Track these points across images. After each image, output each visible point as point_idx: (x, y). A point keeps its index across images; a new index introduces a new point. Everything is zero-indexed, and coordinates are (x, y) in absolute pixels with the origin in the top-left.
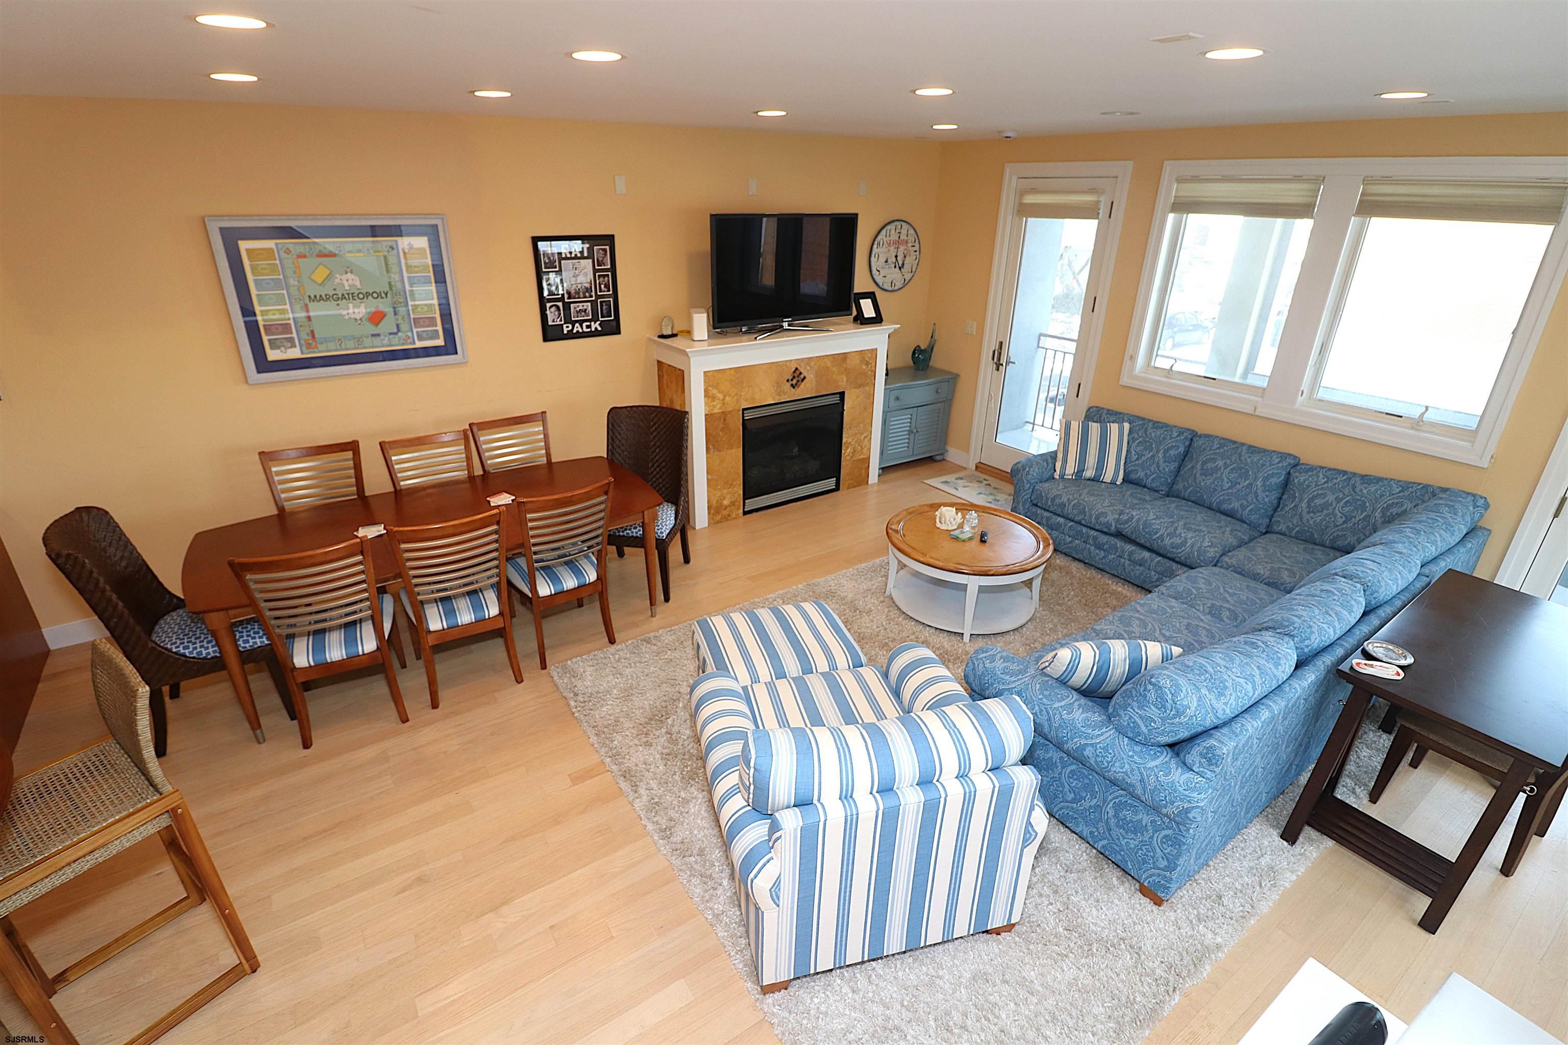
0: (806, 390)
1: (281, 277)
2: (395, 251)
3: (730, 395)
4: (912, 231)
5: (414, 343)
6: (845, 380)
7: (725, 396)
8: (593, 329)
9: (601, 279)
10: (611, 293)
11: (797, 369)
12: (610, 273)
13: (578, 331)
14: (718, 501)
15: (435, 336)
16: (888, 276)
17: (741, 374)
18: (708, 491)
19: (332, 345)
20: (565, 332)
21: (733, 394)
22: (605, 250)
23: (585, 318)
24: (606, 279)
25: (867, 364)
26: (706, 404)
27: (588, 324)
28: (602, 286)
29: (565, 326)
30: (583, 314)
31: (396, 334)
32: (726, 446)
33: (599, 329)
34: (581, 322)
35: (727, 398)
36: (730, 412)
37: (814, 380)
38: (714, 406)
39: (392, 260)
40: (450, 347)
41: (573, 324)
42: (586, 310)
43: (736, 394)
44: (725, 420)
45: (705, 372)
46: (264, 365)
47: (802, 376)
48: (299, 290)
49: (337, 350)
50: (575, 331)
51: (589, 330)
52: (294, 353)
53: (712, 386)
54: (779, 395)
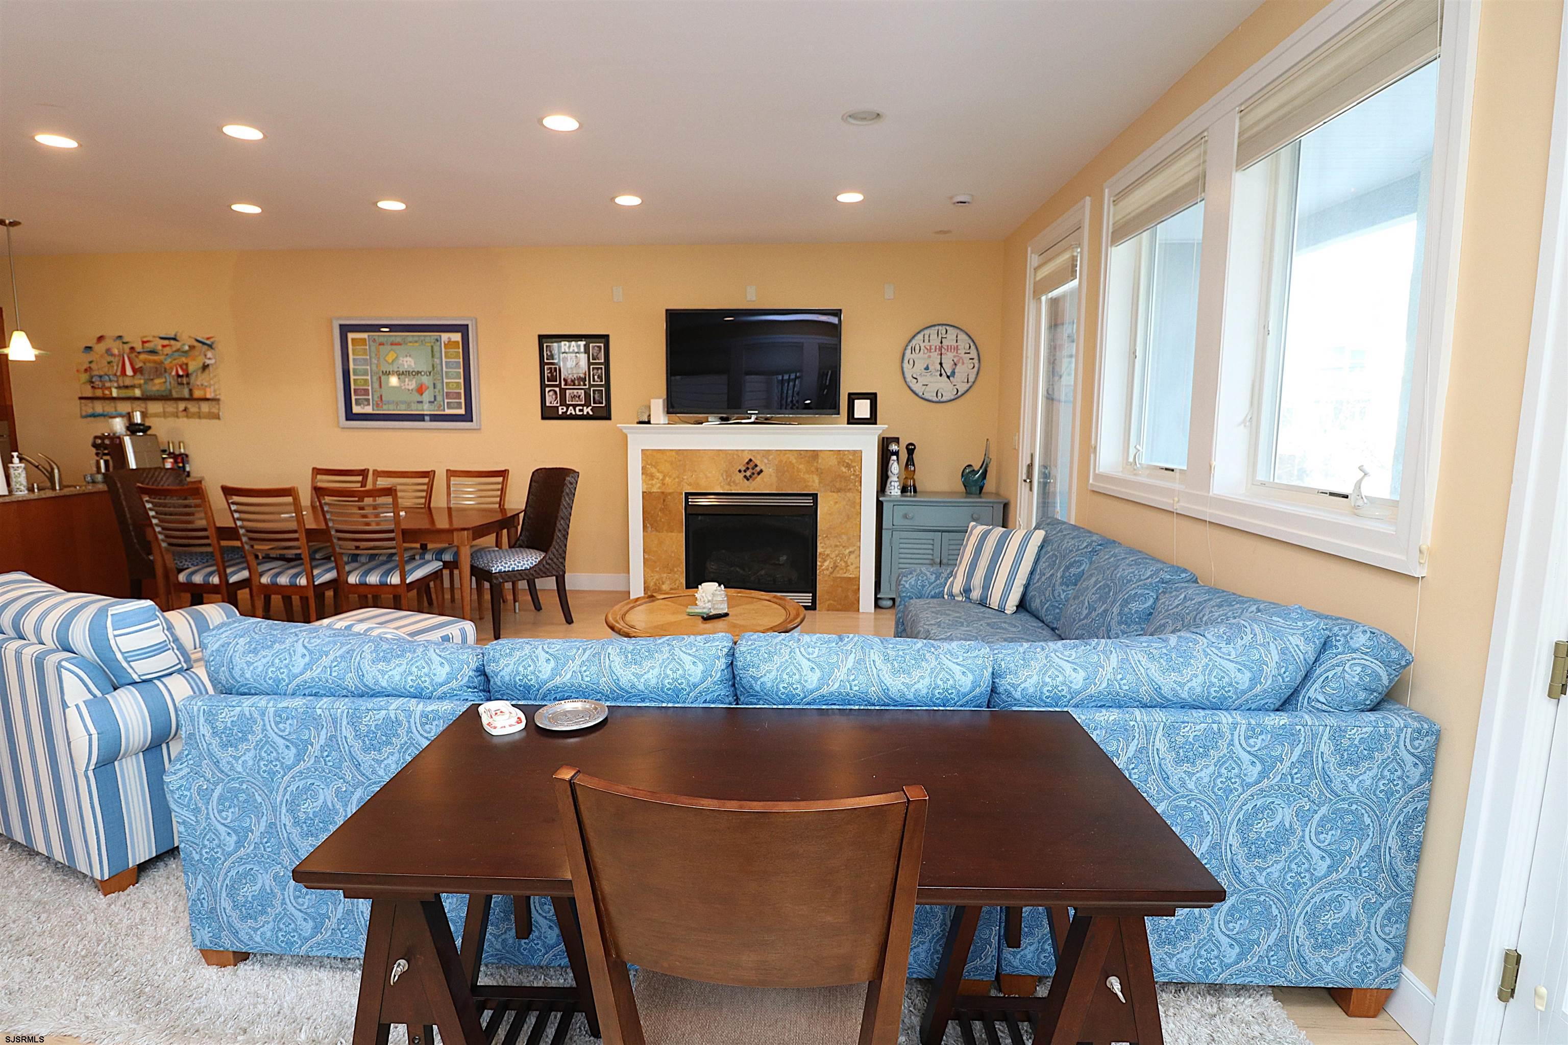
0: (764, 484)
1: (368, 357)
2: (439, 343)
3: (670, 477)
4: (962, 336)
5: (444, 410)
6: (817, 481)
7: (664, 477)
8: (585, 413)
9: (595, 371)
10: (603, 383)
11: (751, 460)
12: (603, 367)
13: (571, 414)
14: (655, 584)
15: (459, 406)
16: (930, 385)
17: (684, 458)
18: (644, 571)
19: (391, 407)
20: (560, 413)
21: (674, 476)
22: (600, 347)
23: (579, 403)
24: (600, 371)
25: (848, 466)
26: (644, 481)
27: (581, 408)
28: (596, 377)
29: (560, 408)
30: (577, 399)
31: (433, 402)
32: (666, 528)
33: (591, 413)
34: (574, 406)
35: (667, 479)
36: (670, 494)
37: (774, 475)
38: (653, 485)
39: (436, 348)
40: (468, 417)
41: (568, 406)
42: (579, 396)
43: (678, 477)
44: (664, 501)
45: (642, 450)
46: (350, 416)
47: (758, 469)
48: (377, 367)
49: (394, 410)
50: (568, 413)
51: (581, 413)
52: (368, 410)
53: (651, 464)
54: (729, 484)
